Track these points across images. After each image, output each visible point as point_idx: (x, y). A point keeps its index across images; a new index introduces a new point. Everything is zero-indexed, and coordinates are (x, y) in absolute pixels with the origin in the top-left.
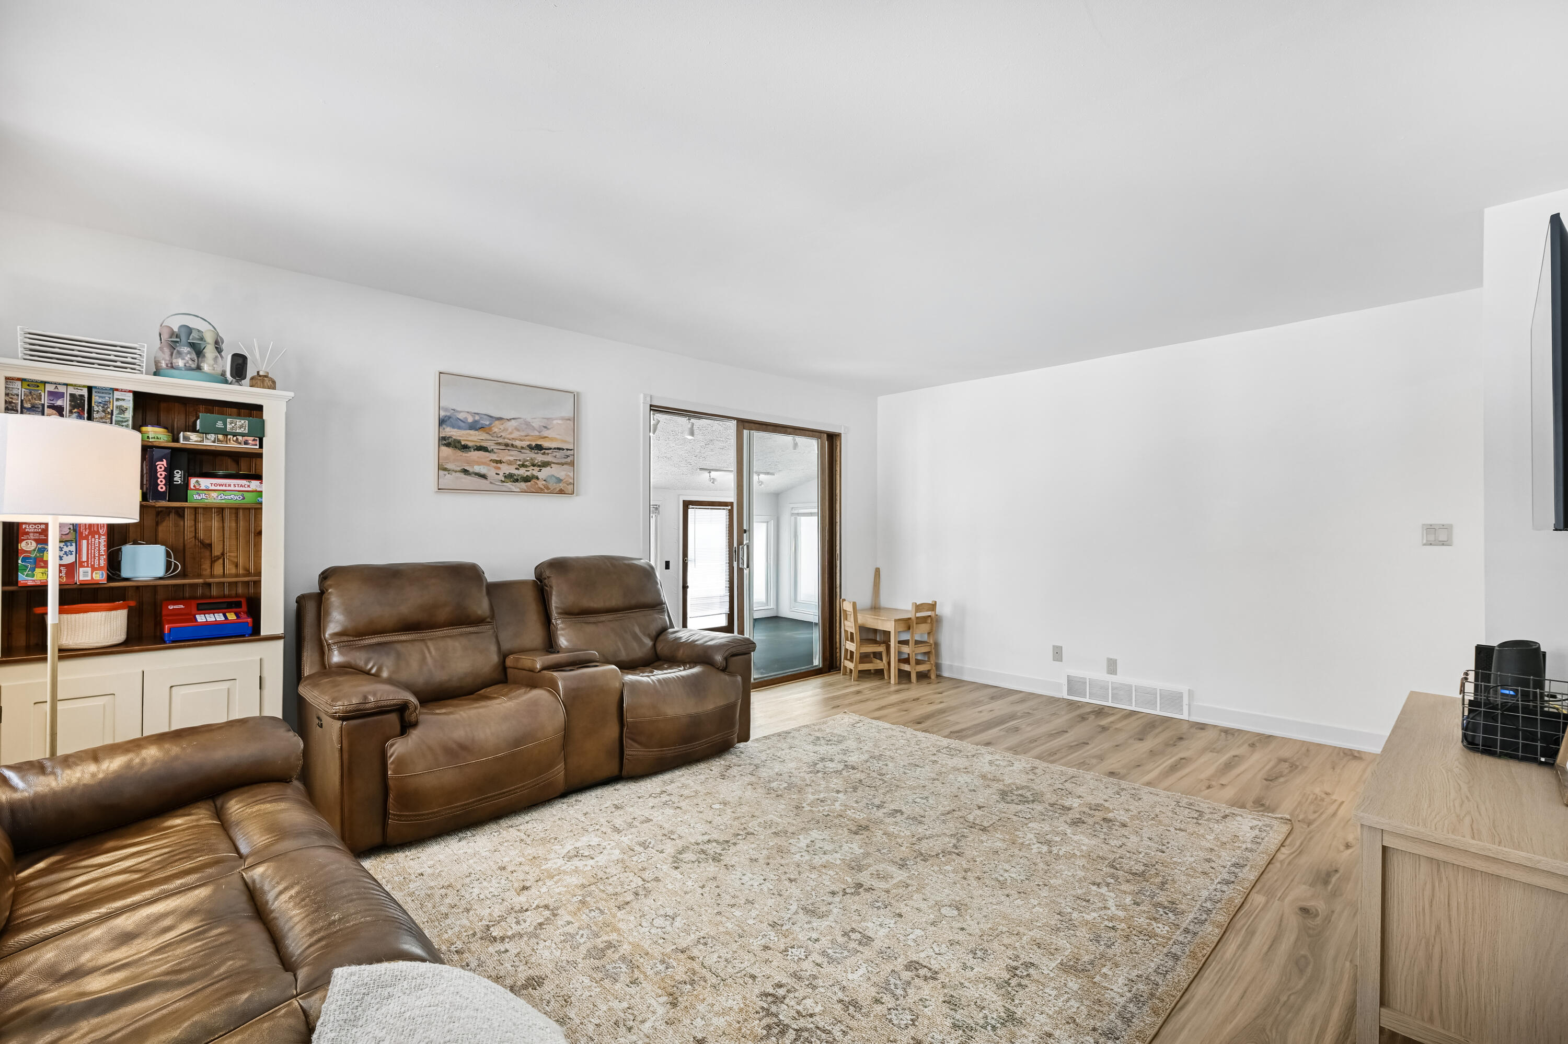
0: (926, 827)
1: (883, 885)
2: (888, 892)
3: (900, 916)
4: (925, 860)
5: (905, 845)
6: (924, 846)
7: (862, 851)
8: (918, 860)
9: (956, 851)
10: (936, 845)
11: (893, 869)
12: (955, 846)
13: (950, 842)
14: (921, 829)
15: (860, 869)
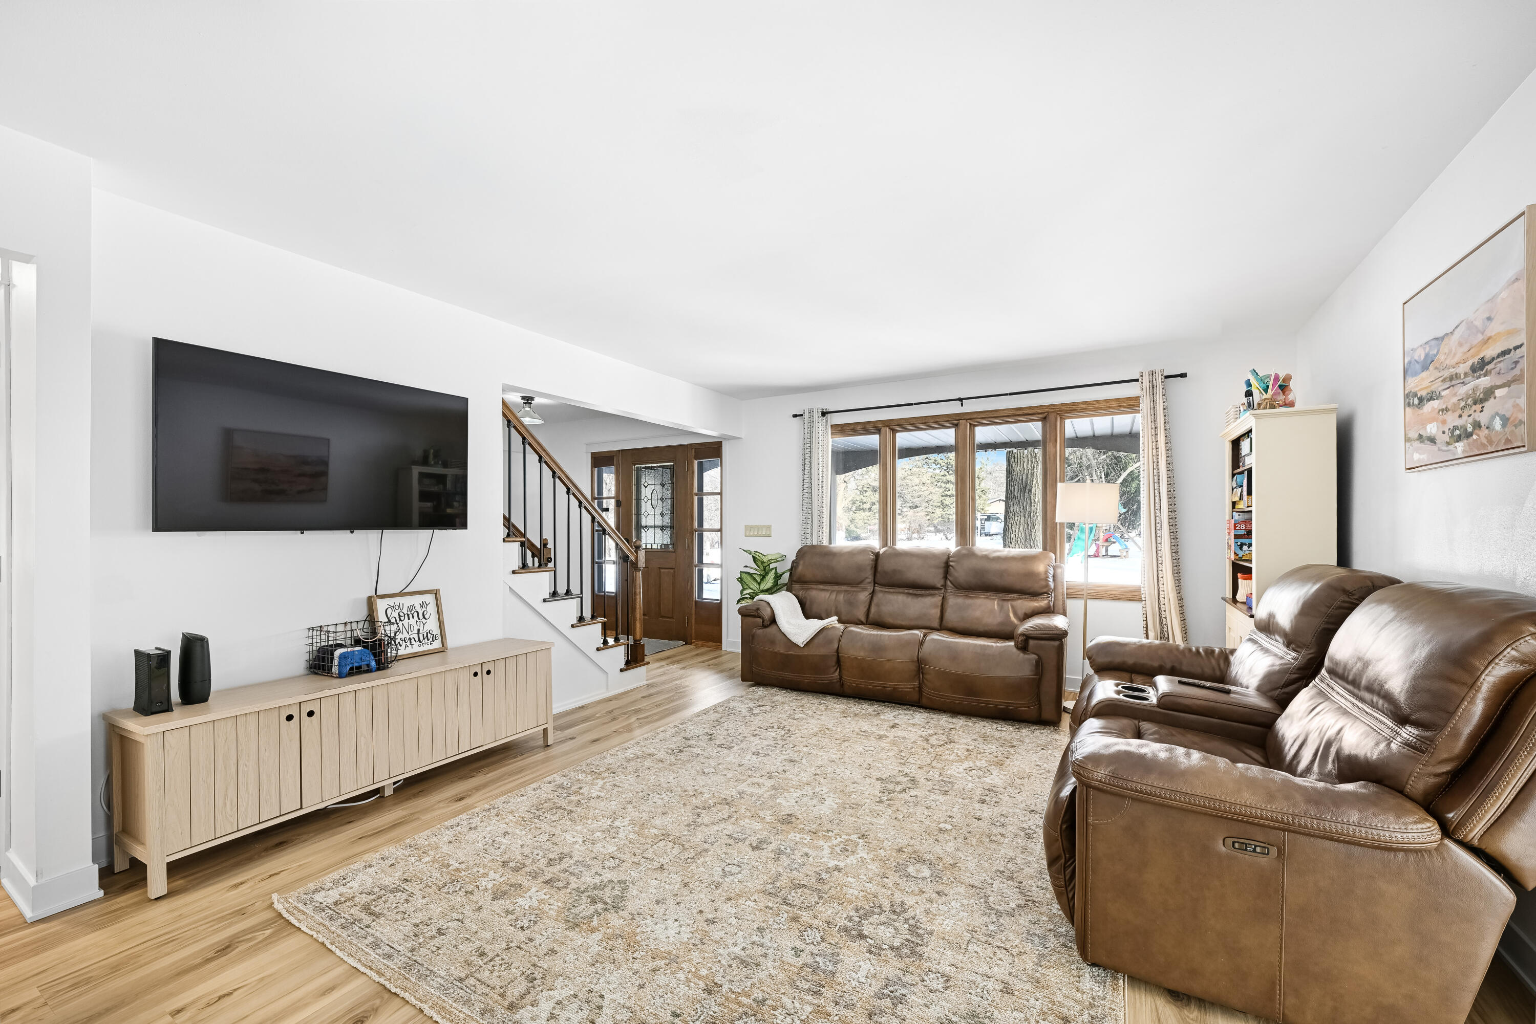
0: (725, 832)
1: (755, 780)
2: (750, 776)
3: (740, 765)
4: (725, 799)
5: (742, 811)
6: (726, 812)
7: (778, 801)
8: (730, 799)
9: (699, 810)
10: (716, 814)
11: (750, 790)
12: (699, 815)
13: (704, 819)
14: (729, 828)
15: (774, 788)
